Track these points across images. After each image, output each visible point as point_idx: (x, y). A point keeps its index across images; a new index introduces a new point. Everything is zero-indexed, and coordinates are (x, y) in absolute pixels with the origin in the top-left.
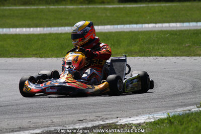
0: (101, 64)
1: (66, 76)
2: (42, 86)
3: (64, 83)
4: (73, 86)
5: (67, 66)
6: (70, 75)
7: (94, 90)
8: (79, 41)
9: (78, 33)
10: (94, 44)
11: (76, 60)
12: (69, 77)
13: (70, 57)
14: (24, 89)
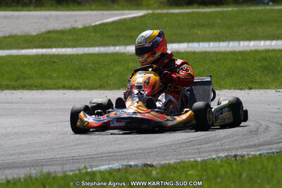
0: (178, 88)
1: (136, 104)
2: (104, 118)
3: (134, 113)
4: (146, 117)
5: (136, 91)
6: (140, 103)
7: (175, 122)
8: (149, 57)
9: (146, 45)
10: (166, 61)
11: (147, 82)
12: (140, 106)
13: (140, 78)
14: (78, 123)
